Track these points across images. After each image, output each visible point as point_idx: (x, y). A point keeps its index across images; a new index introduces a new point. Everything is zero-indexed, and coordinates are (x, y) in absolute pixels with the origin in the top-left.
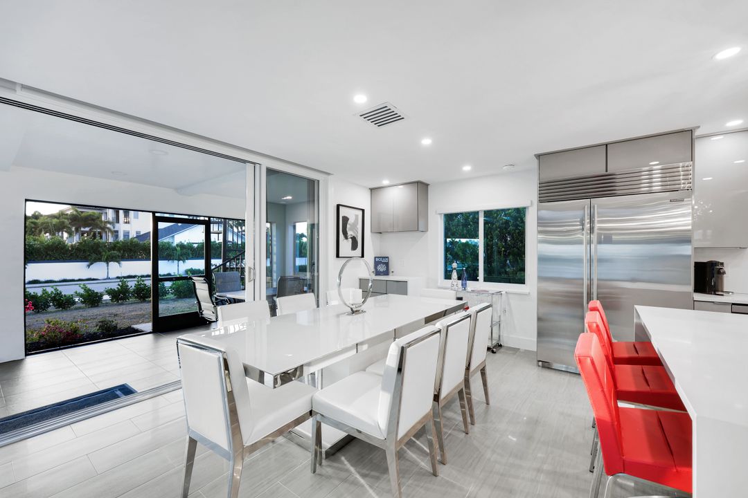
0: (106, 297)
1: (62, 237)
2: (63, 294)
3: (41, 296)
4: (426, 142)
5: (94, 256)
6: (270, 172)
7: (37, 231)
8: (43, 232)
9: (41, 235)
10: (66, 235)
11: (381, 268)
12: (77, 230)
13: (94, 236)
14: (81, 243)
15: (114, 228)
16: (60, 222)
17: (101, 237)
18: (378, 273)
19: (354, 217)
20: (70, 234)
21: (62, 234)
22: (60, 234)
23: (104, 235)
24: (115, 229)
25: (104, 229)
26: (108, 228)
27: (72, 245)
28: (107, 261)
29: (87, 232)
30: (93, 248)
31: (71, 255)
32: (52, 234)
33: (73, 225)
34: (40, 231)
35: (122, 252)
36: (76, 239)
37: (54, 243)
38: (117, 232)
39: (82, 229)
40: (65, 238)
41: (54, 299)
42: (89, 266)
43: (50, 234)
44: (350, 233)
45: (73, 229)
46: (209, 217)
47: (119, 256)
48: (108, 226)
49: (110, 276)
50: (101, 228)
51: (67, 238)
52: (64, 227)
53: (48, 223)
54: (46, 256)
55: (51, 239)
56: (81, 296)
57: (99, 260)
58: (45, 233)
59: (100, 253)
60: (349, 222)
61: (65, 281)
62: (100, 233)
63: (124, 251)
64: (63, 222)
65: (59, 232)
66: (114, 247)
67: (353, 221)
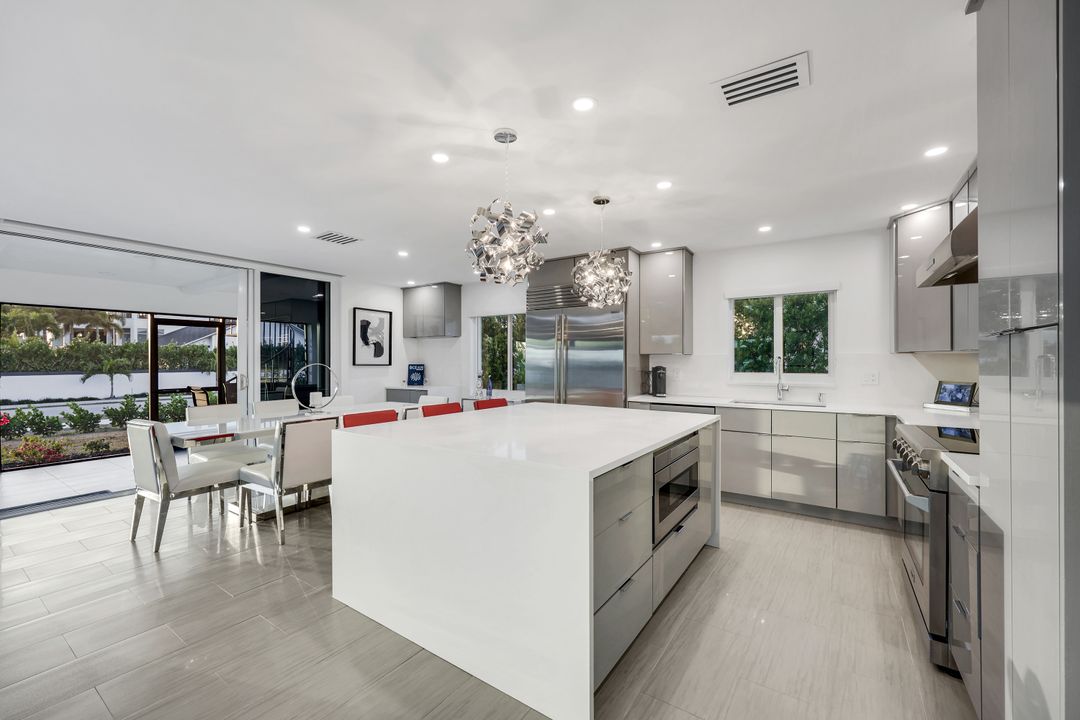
0: (105, 422)
1: (44, 338)
2: (45, 416)
3: (15, 418)
4: (403, 254)
5: (91, 365)
6: (264, 276)
7: (7, 329)
8: (15, 332)
9: (12, 336)
10: (49, 336)
11: (416, 377)
12: (67, 328)
13: (93, 337)
14: (72, 347)
15: (123, 324)
16: (41, 316)
17: (103, 339)
18: (411, 382)
19: (378, 322)
20: (57, 334)
21: (45, 333)
22: (41, 333)
23: (108, 335)
24: (126, 327)
25: (108, 326)
26: (115, 325)
27: (59, 351)
28: (111, 372)
29: (82, 331)
30: (90, 354)
31: (58, 364)
32: (29, 334)
33: (60, 322)
34: (11, 329)
35: (133, 359)
36: (66, 341)
37: (31, 347)
38: (128, 330)
39: (75, 326)
40: (48, 340)
41: (32, 423)
42: (84, 380)
43: (26, 335)
44: (372, 339)
45: (61, 326)
46: (224, 319)
47: (128, 366)
48: (115, 321)
49: (116, 394)
50: (104, 325)
51: (51, 340)
52: (47, 324)
53: (23, 318)
54: (20, 366)
55: (28, 341)
56: (70, 418)
57: (100, 371)
58: (18, 333)
59: (100, 361)
60: (370, 326)
61: (48, 401)
62: (101, 333)
63: (136, 359)
64: (46, 317)
65: (39, 330)
66: (121, 352)
67: (376, 325)
